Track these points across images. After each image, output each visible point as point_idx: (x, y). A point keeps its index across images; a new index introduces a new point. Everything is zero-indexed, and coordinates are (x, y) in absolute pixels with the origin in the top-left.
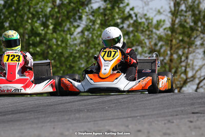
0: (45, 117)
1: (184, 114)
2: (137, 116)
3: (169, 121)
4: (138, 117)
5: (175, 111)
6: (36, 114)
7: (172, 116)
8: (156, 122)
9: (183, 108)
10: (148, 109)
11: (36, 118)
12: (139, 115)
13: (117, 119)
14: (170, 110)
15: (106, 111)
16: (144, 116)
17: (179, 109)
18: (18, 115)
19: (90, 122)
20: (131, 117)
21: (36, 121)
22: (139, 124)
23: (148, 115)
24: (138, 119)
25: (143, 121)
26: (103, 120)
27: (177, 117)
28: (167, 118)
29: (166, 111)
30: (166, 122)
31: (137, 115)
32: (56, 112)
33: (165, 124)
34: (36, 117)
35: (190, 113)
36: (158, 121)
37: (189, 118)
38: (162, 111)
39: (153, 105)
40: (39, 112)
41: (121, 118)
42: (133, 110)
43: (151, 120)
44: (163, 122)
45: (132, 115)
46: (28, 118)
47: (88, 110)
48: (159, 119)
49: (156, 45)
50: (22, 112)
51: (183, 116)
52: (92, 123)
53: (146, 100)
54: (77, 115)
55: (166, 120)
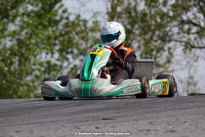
1: (94, 121)
2: (46, 122)
3: (76, 127)
4: (47, 123)
5: (87, 117)
7: (82, 121)
9: (96, 114)
14: (82, 116)
16: (53, 122)
17: (92, 115)
20: (40, 123)
22: (45, 130)
23: (58, 121)
25: (51, 126)
27: (87, 123)
29: (78, 116)
30: (73, 128)
33: (71, 130)
35: (100, 120)
37: (98, 124)
38: (74, 117)
41: (30, 124)
42: (45, 115)
43: (59, 126)
44: (70, 128)
45: (42, 121)
51: (92, 122)
55: (74, 126)
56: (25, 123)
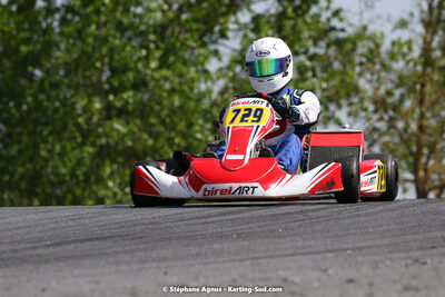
0: (146, 250)
2: (346, 250)
3: (416, 260)
4: (349, 252)
5: (430, 239)
6: (127, 243)
7: (422, 248)
8: (388, 263)
10: (370, 234)
11: (126, 252)
12: (350, 246)
13: (302, 254)
14: (418, 237)
15: (279, 237)
16: (360, 249)
17: (438, 234)
18: (87, 245)
19: (243, 260)
20: (333, 251)
21: (126, 258)
22: (350, 266)
23: (371, 247)
24: (350, 255)
25: (360, 259)
26: (272, 257)
27: (434, 251)
28: (410, 254)
29: (410, 238)
30: (409, 262)
31: (345, 246)
32: (170, 239)
33: (407, 266)
34: (127, 248)
36: (391, 260)
38: (402, 239)
39: (381, 226)
40: (133, 239)
41: (311, 253)
42: (337, 236)
43: (377, 258)
44: (404, 263)
45: (335, 247)
46: (110, 251)
47: (240, 236)
48: (395, 255)
49: (389, 93)
50: (97, 239)
52: (248, 263)
53: (366, 215)
54: (216, 246)
55: (410, 258)
56: (299, 251)
